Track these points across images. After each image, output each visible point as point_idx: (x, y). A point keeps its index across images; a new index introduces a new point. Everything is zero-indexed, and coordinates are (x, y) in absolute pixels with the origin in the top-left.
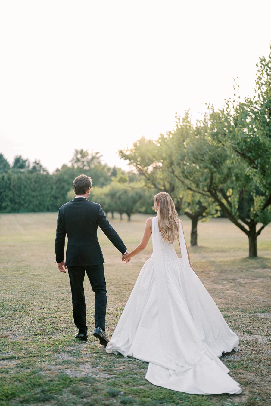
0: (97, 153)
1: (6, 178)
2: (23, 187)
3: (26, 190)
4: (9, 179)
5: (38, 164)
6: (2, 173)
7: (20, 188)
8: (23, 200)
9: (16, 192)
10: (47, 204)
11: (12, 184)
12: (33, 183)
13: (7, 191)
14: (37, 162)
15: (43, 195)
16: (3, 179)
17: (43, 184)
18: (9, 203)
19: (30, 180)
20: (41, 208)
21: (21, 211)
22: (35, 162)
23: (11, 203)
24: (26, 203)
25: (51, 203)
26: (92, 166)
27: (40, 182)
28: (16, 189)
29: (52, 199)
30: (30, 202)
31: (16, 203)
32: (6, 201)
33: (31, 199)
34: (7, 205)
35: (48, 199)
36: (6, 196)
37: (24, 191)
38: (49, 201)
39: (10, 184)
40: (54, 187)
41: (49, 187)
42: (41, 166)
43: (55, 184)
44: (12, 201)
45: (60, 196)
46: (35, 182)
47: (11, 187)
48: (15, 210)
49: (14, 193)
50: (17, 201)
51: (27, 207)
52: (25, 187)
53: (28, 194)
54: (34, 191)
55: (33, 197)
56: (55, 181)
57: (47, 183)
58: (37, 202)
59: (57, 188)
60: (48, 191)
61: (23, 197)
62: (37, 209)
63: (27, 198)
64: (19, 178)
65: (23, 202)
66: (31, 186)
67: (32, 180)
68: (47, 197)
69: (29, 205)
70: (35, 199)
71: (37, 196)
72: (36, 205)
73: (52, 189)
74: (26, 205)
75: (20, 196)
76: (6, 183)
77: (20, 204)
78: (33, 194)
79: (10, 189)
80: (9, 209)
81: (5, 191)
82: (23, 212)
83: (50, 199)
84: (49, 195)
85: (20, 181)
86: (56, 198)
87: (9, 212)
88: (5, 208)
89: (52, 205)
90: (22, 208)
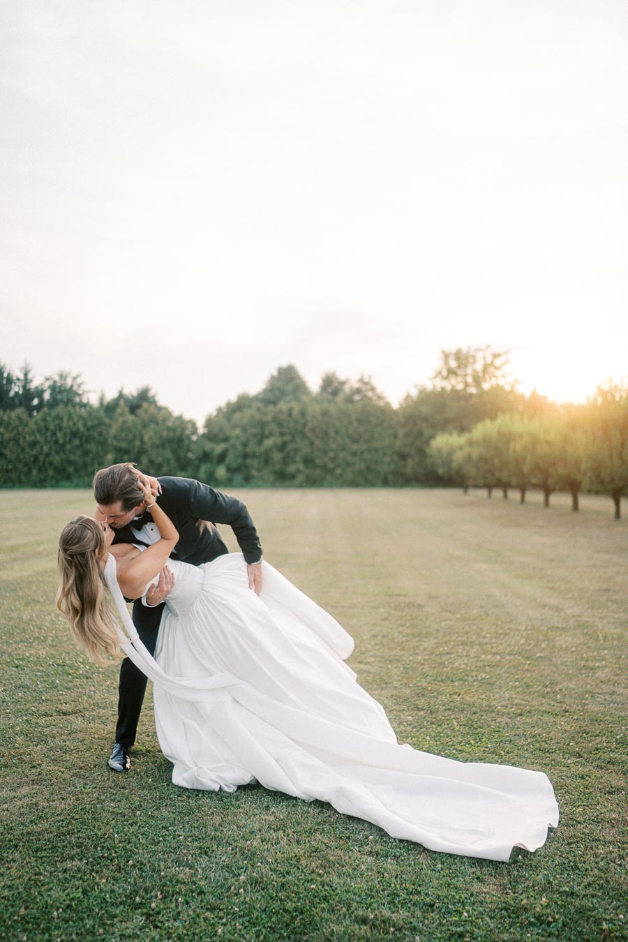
0: (496, 356)
1: (296, 412)
2: (332, 432)
3: (339, 439)
4: (303, 414)
5: (366, 384)
6: (289, 402)
7: (326, 433)
9: (317, 443)
10: (384, 469)
11: (309, 425)
12: (355, 423)
13: (298, 439)
14: (366, 380)
15: (376, 450)
16: (290, 414)
17: (377, 426)
18: (301, 467)
19: (349, 416)
20: (371, 477)
21: (326, 483)
22: (361, 380)
23: (307, 467)
24: (338, 466)
25: (392, 466)
26: (486, 386)
27: (369, 422)
28: (317, 435)
29: (396, 458)
30: (348, 464)
31: (316, 466)
32: (295, 462)
33: (349, 459)
34: (298, 471)
35: (387, 459)
36: (296, 450)
37: (334, 440)
38: (389, 464)
39: (305, 425)
40: (401, 433)
41: (390, 432)
42: (373, 389)
43: (403, 426)
44: (308, 462)
45: (413, 452)
46: (358, 420)
47: (307, 431)
48: (312, 482)
49: (312, 444)
50: (318, 461)
51: (341, 475)
52: (337, 432)
53: (343, 448)
54: (357, 441)
55: (354, 454)
56: (402, 421)
57: (385, 425)
58: (363, 466)
59: (407, 435)
60: (388, 441)
61: (332, 454)
62: (362, 481)
63: (341, 455)
64: (325, 413)
65: (331, 465)
66: (351, 431)
67: (354, 417)
68: (385, 454)
69: (344, 470)
70: (356, 459)
71: (362, 452)
72: (361, 473)
73: (395, 437)
74: (338, 471)
75: (325, 452)
76: (296, 422)
77: (324, 468)
78: (355, 447)
79: (304, 437)
80: (300, 478)
81: (293, 440)
82: (331, 485)
83: (392, 460)
84: (389, 451)
85: (327, 419)
86: (403, 456)
87: (301, 486)
88: (293, 477)
89: (395, 473)
90: (329, 477)
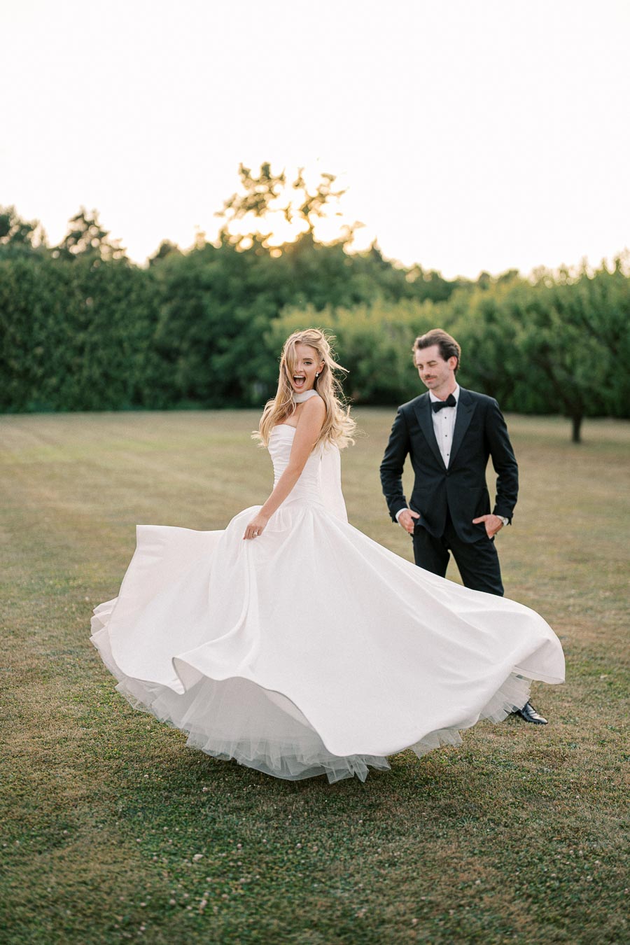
2: (37, 311)
3: (51, 323)
5: (89, 224)
7: (26, 311)
8: (41, 361)
9: (11, 331)
10: (135, 377)
12: (79, 295)
15: (120, 343)
17: (118, 300)
20: (110, 393)
21: (31, 405)
24: (47, 375)
25: (149, 372)
27: (104, 292)
28: (9, 317)
29: (155, 358)
30: (69, 369)
33: (73, 359)
35: (140, 358)
37: (42, 326)
38: (143, 368)
40: (164, 311)
41: (141, 310)
42: (101, 235)
43: (167, 300)
45: (185, 346)
46: (85, 289)
48: (6, 404)
50: (15, 364)
51: (57, 390)
52: (47, 311)
53: (60, 340)
54: (84, 327)
55: (80, 350)
56: (164, 289)
57: (133, 296)
58: (96, 372)
59: (174, 315)
60: (139, 327)
61: (39, 351)
62: (96, 399)
63: (58, 352)
64: (22, 276)
65: (38, 371)
66: (71, 307)
67: (75, 284)
68: (135, 350)
69: (62, 381)
70: (85, 360)
71: (94, 347)
72: (92, 383)
73: (154, 318)
74: (53, 382)
75: (26, 347)
77: (25, 374)
78: (81, 337)
82: (41, 409)
83: (148, 360)
84: (144, 344)
85: (26, 286)
86: (168, 354)
89: (152, 383)
90: (35, 394)
